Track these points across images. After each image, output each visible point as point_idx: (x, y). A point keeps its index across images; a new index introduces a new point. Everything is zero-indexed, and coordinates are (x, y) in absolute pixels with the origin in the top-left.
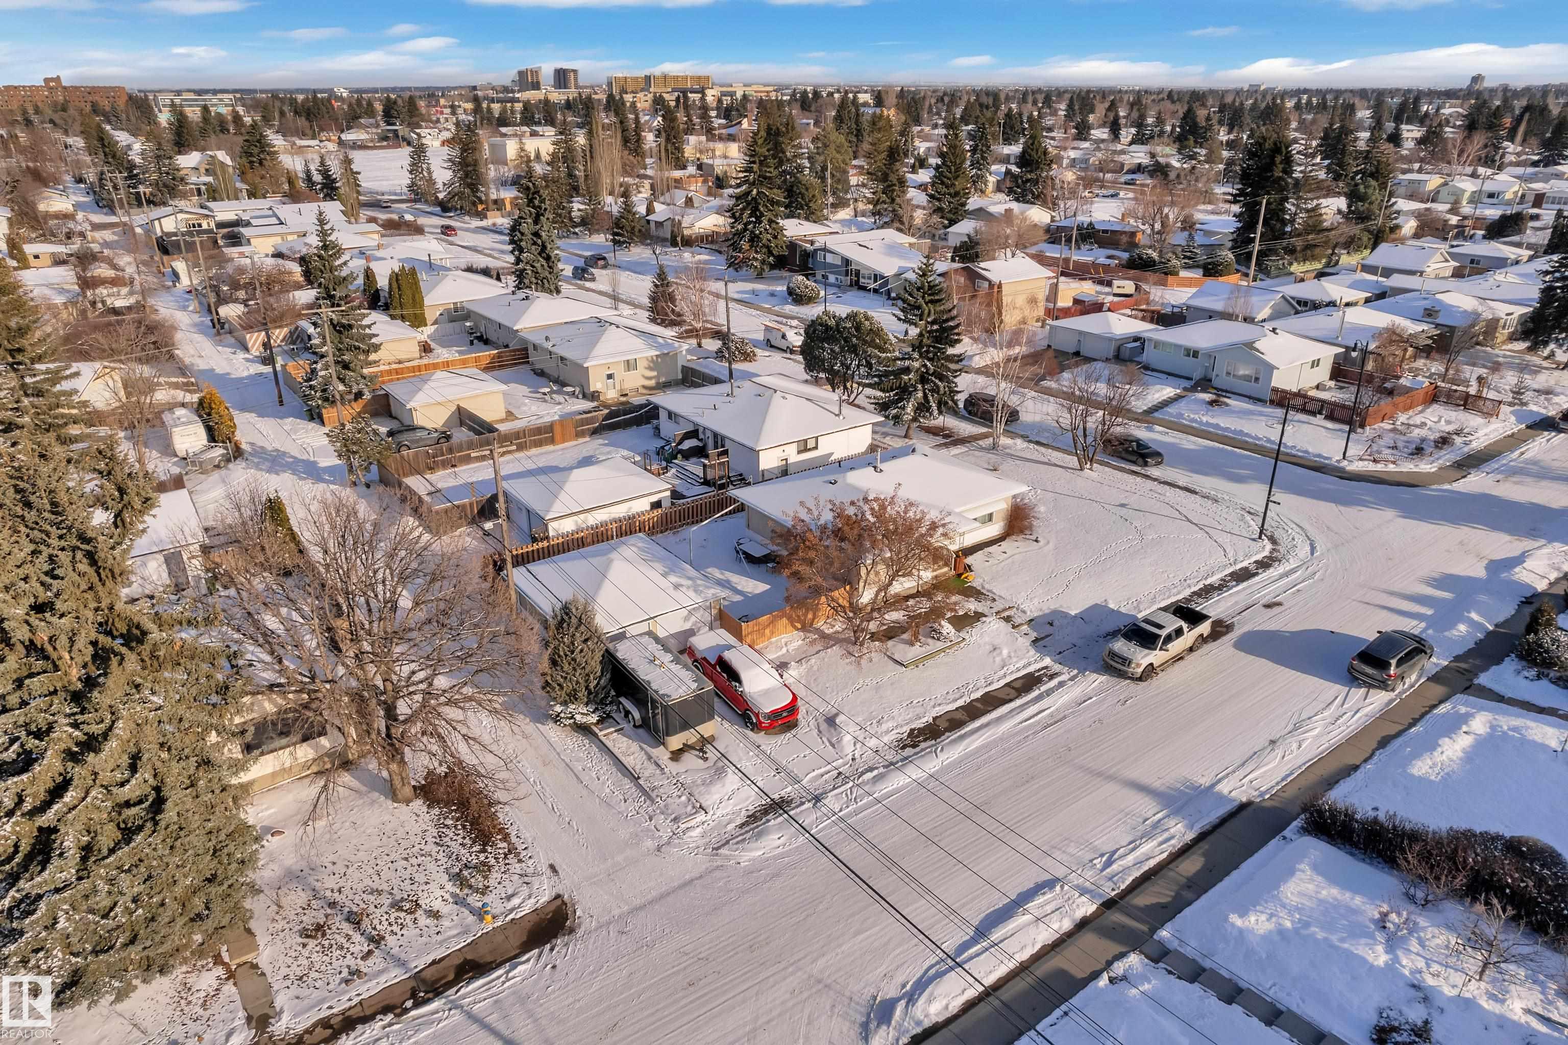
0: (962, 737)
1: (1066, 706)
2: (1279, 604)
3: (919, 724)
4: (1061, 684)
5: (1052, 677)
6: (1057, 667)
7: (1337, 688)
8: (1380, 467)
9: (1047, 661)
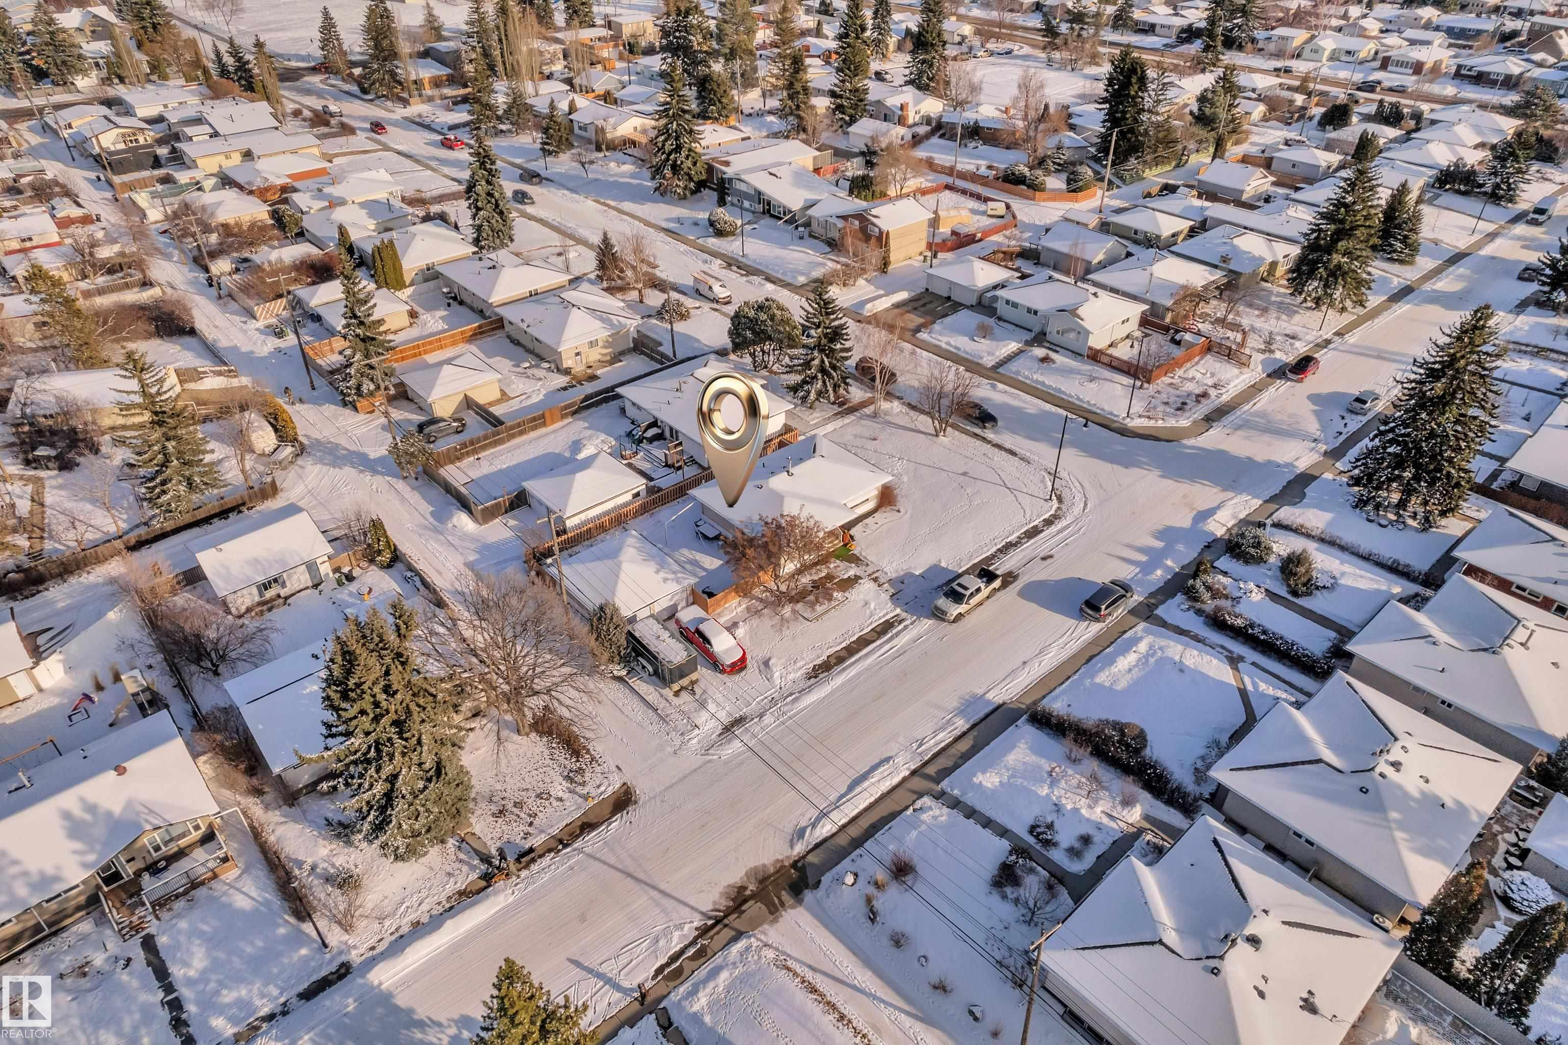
0: (844, 670)
1: (907, 644)
2: (1051, 557)
3: (818, 662)
4: (906, 627)
5: (900, 622)
6: (904, 615)
7: (1072, 622)
8: (1152, 423)
9: (898, 611)
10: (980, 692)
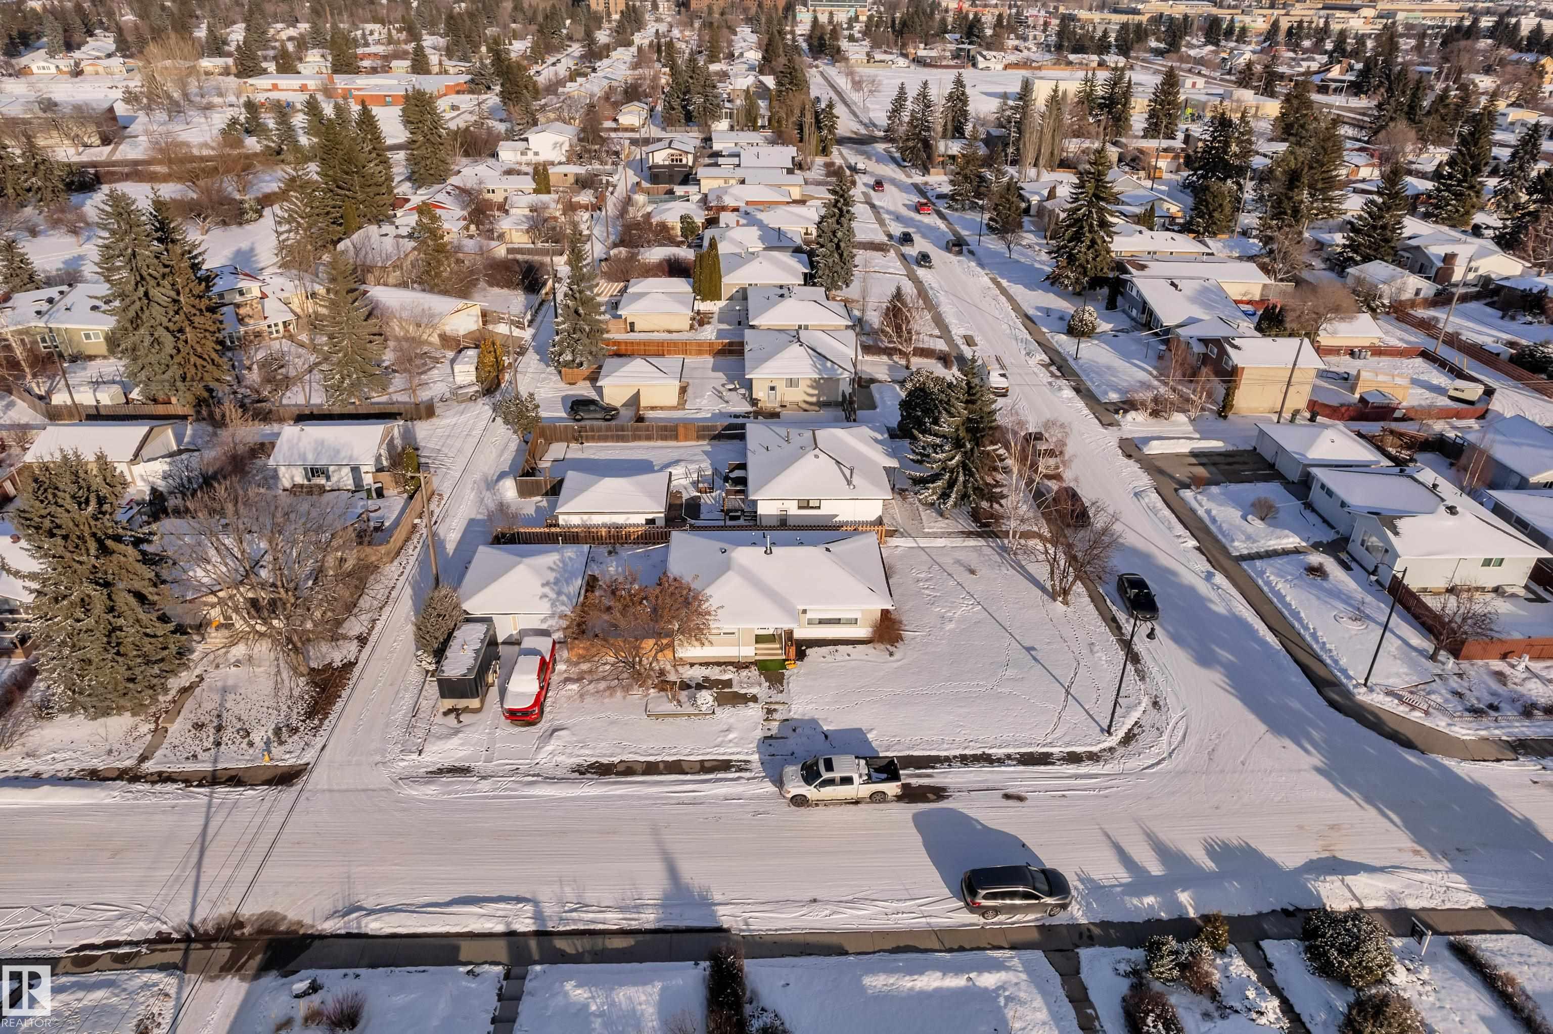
0: (617, 783)
2: (1020, 798)
3: (605, 760)
4: (738, 779)
5: (740, 770)
6: (754, 765)
10: (718, 897)
